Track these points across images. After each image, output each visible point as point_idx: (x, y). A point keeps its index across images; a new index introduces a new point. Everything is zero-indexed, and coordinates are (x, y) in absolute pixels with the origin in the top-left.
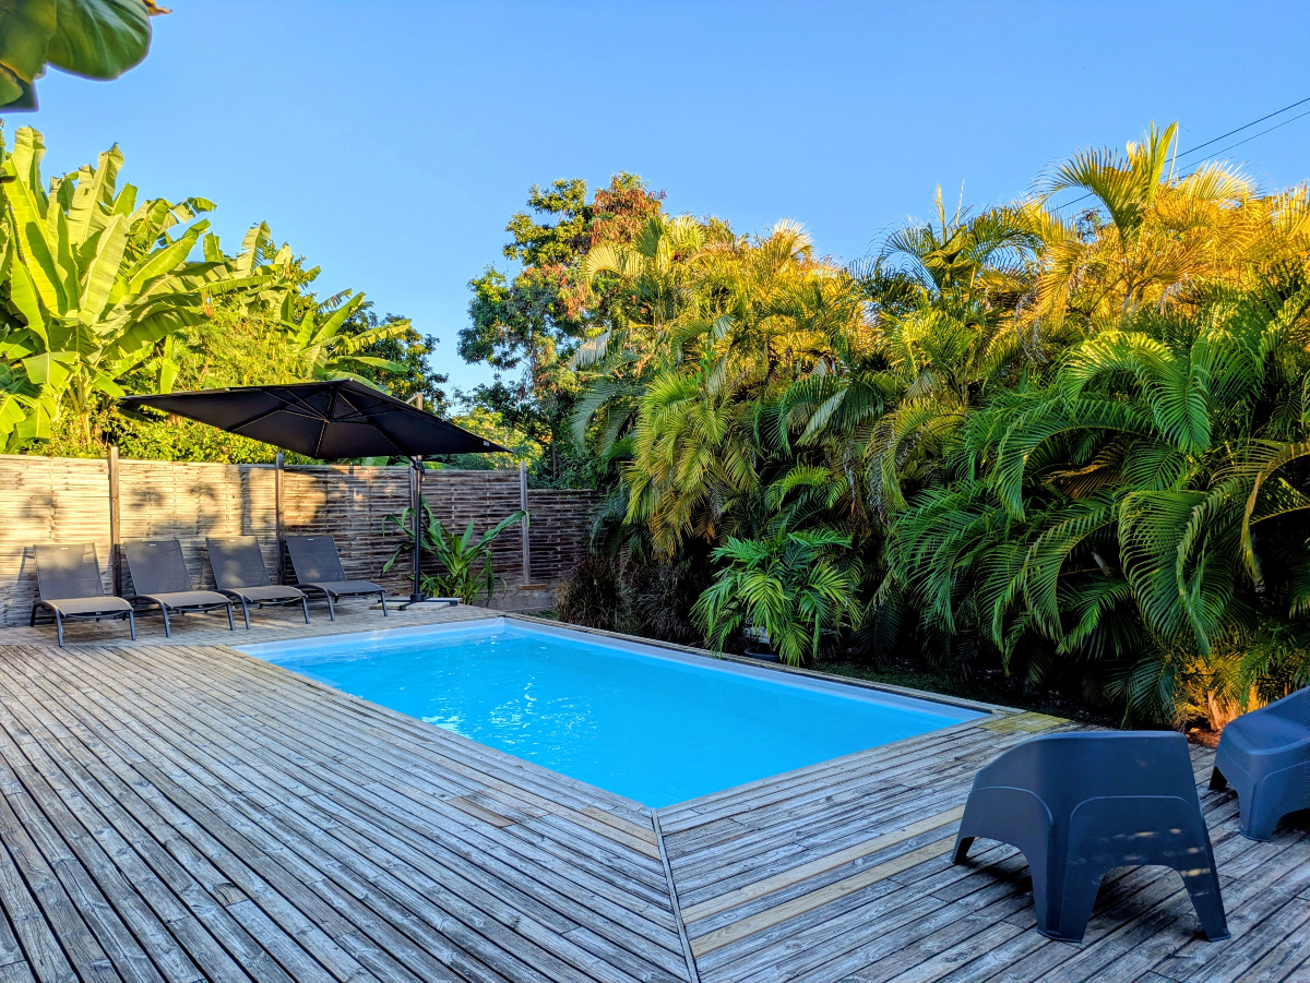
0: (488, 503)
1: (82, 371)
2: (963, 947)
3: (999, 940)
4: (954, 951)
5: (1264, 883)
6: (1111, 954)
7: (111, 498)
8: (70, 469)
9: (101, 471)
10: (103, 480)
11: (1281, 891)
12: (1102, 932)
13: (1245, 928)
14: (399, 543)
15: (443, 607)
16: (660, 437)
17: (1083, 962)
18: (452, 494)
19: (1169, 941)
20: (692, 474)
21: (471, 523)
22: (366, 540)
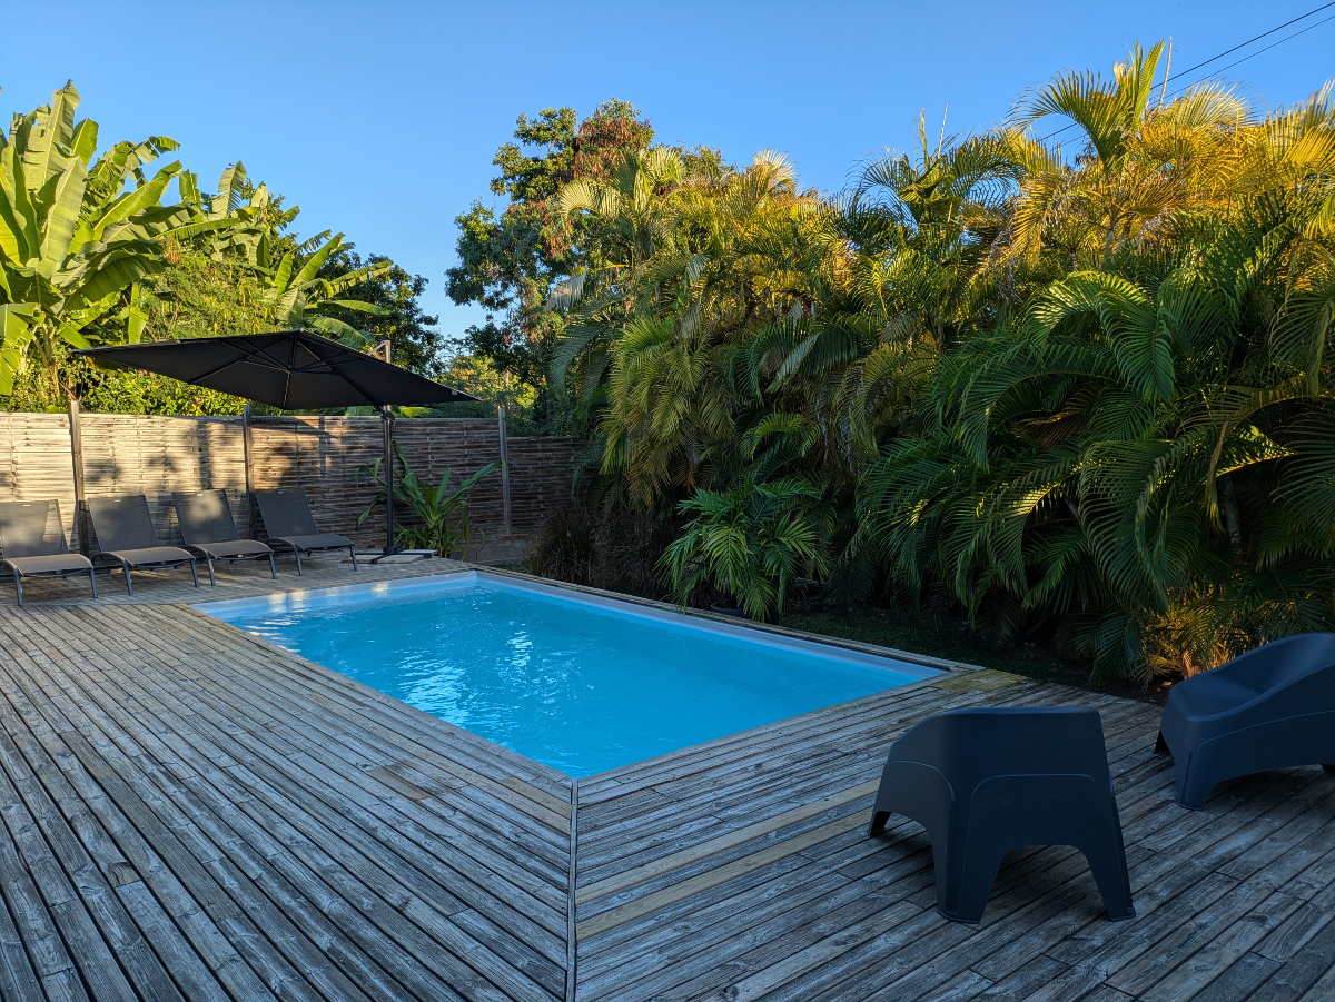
0: (466, 451)
1: (46, 322)
2: (856, 929)
3: (895, 921)
4: (846, 933)
5: (1185, 855)
6: (1006, 937)
7: (73, 453)
8: (29, 424)
9: (63, 425)
10: (65, 435)
11: (1200, 865)
12: (1004, 911)
13: (1154, 905)
14: (374, 494)
15: (416, 560)
16: (634, 384)
17: (976, 944)
18: (428, 444)
19: (1070, 921)
20: (667, 420)
21: (447, 473)
22: (339, 491)
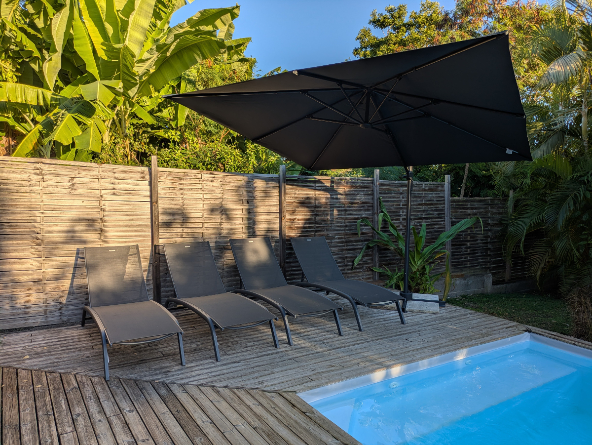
7: (151, 202)
9: (143, 177)
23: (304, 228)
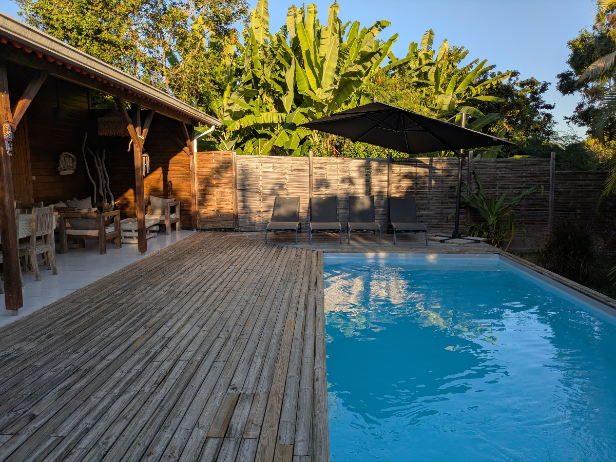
0: (524, 179)
7: (310, 175)
8: (293, 162)
9: (307, 163)
10: (307, 167)
18: (497, 174)
21: (506, 192)
22: (438, 200)
23: (407, 192)
